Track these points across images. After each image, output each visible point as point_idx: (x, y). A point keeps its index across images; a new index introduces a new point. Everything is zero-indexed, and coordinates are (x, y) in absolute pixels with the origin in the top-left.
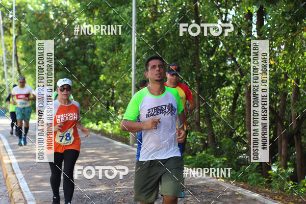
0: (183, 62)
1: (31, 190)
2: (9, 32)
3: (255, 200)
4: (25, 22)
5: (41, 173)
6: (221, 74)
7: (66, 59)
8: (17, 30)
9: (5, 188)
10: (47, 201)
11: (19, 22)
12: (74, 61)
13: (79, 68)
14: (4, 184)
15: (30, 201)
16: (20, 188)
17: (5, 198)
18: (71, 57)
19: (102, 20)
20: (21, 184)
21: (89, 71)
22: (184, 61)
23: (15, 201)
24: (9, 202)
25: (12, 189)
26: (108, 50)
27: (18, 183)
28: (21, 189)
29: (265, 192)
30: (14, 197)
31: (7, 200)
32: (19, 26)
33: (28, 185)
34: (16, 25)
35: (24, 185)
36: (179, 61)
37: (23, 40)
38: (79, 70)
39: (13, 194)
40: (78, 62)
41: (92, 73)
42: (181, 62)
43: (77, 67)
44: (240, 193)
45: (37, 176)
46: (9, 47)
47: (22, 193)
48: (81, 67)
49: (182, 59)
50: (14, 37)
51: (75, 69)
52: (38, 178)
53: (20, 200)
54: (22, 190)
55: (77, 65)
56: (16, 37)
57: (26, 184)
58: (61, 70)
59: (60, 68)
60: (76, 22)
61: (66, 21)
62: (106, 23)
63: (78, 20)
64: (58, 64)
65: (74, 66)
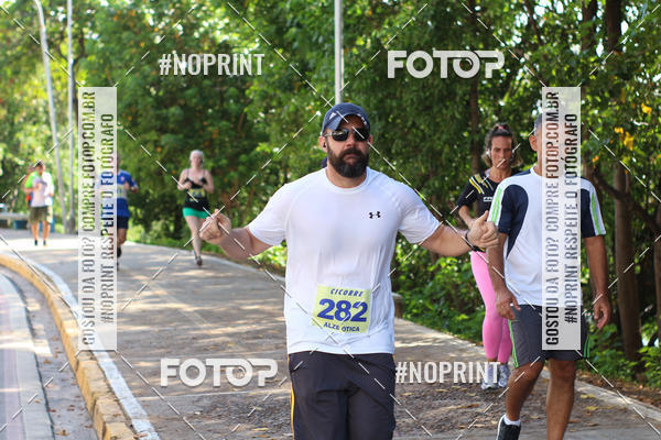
0: (444, 112)
1: (135, 395)
2: (59, 51)
3: (625, 410)
4: (93, 28)
5: (151, 355)
7: (184, 107)
8: (76, 45)
9: (75, 390)
10: (173, 419)
11: (80, 29)
13: (211, 125)
14: (71, 381)
15: (136, 418)
16: (111, 390)
17: (77, 411)
18: (194, 101)
20: (111, 381)
21: (233, 133)
22: (447, 108)
23: (105, 418)
24: (88, 420)
25: (93, 394)
26: (279, 88)
27: (105, 379)
28: (114, 393)
29: (639, 392)
30: (102, 410)
31: (83, 417)
32: (79, 38)
33: (127, 382)
34: (75, 37)
35: (118, 383)
36: (435, 110)
37: (90, 67)
38: (210, 129)
39: (98, 402)
41: (240, 137)
42: (440, 111)
43: (206, 123)
44: (591, 395)
45: (143, 364)
46: (58, 83)
47: (117, 401)
48: (215, 123)
49: (441, 105)
50: (71, 61)
51: (203, 128)
52: (146, 368)
53: (115, 416)
54: (118, 394)
55: (207, 118)
56: (75, 62)
57: (122, 380)
58: (173, 132)
59: (171, 126)
60: (202, 30)
61: (180, 27)
62: (273, 28)
63: (205, 24)
64: (165, 119)
65: (202, 121)
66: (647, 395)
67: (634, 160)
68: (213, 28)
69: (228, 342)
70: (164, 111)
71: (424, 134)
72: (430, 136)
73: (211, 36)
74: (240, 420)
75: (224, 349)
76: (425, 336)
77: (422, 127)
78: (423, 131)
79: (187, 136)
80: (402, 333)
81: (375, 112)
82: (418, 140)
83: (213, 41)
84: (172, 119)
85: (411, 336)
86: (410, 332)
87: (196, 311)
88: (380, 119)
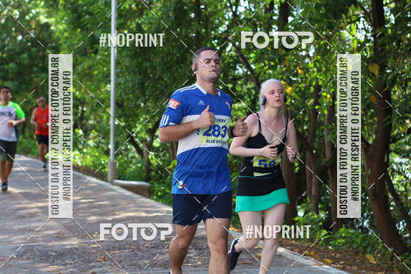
0: (179, 70)
6: (230, 86)
7: (19, 64)
12: (30, 67)
13: (37, 77)
18: (26, 62)
19: (69, 12)
22: (181, 68)
26: (78, 53)
36: (174, 68)
38: (35, 79)
40: (35, 69)
42: (177, 70)
43: (33, 76)
44: (260, 247)
48: (39, 75)
49: (177, 66)
51: (32, 79)
55: (33, 73)
58: (12, 80)
59: (10, 76)
60: (31, 15)
61: (18, 13)
62: (75, 15)
63: (33, 11)
64: (7, 72)
65: (30, 75)
66: (296, 246)
67: (293, 102)
68: (38, 14)
69: (38, 212)
70: (6, 66)
71: (166, 84)
72: (170, 85)
73: (37, 19)
74: (41, 261)
75: (35, 216)
76: (162, 209)
77: (165, 79)
78: (166, 82)
79: (21, 83)
80: (148, 207)
81: (136, 70)
82: (163, 88)
83: (38, 22)
84: (10, 71)
85: (153, 210)
86: (152, 207)
87: (20, 193)
88: (140, 74)
